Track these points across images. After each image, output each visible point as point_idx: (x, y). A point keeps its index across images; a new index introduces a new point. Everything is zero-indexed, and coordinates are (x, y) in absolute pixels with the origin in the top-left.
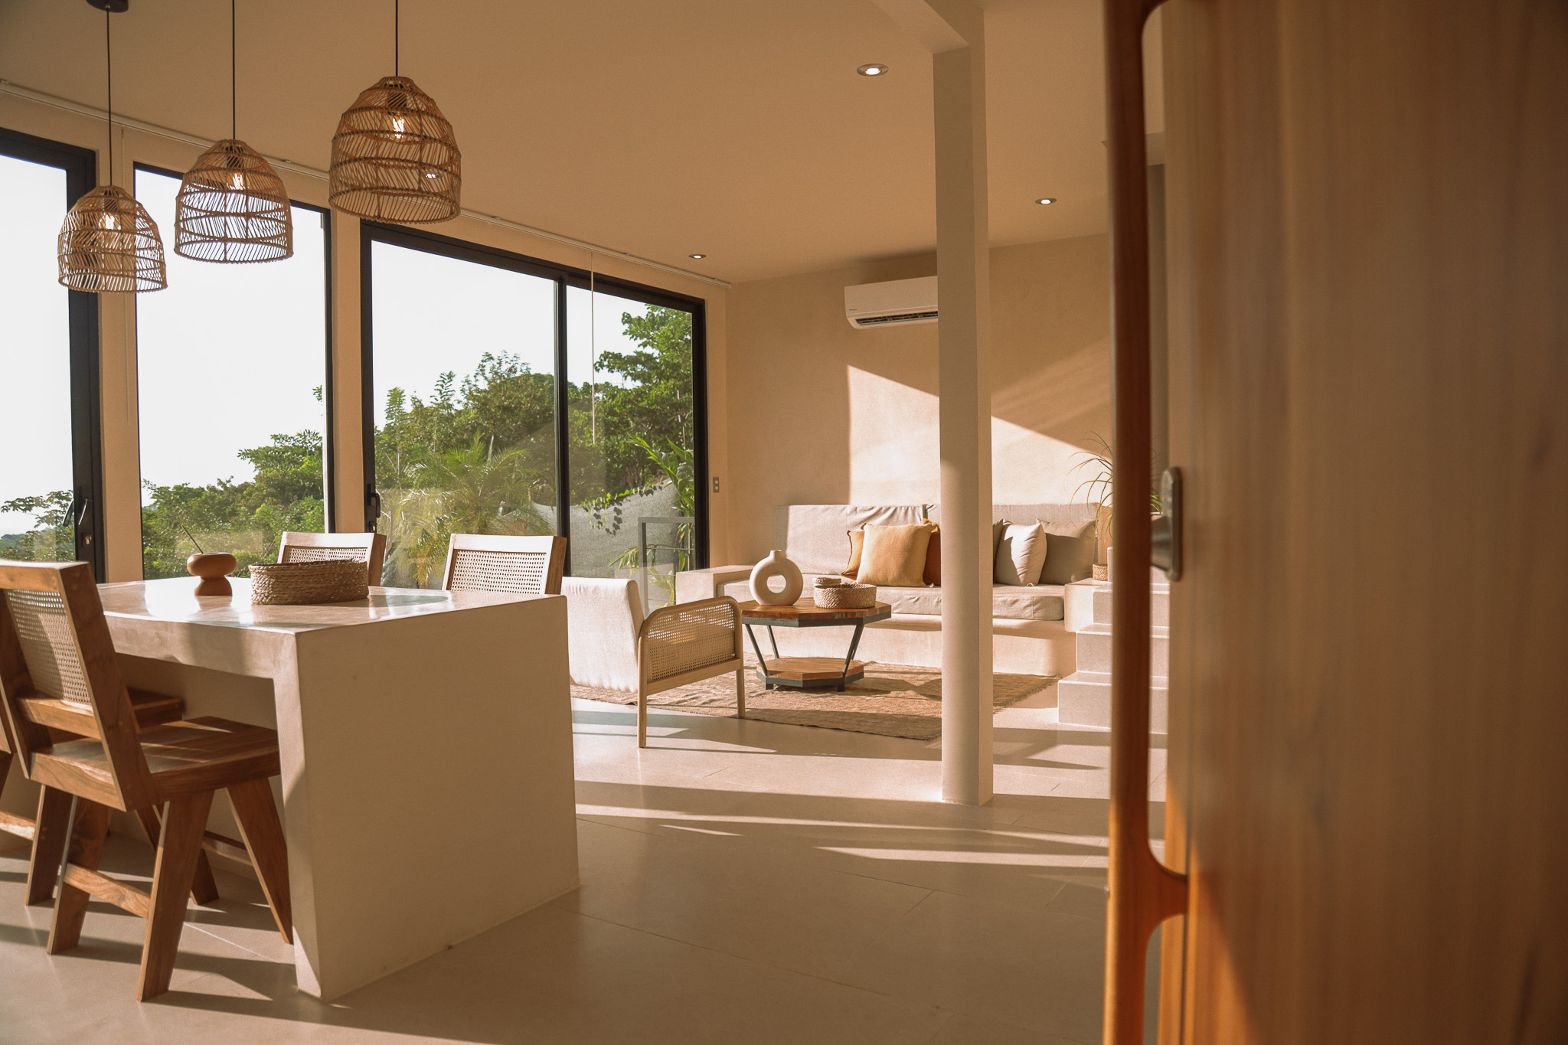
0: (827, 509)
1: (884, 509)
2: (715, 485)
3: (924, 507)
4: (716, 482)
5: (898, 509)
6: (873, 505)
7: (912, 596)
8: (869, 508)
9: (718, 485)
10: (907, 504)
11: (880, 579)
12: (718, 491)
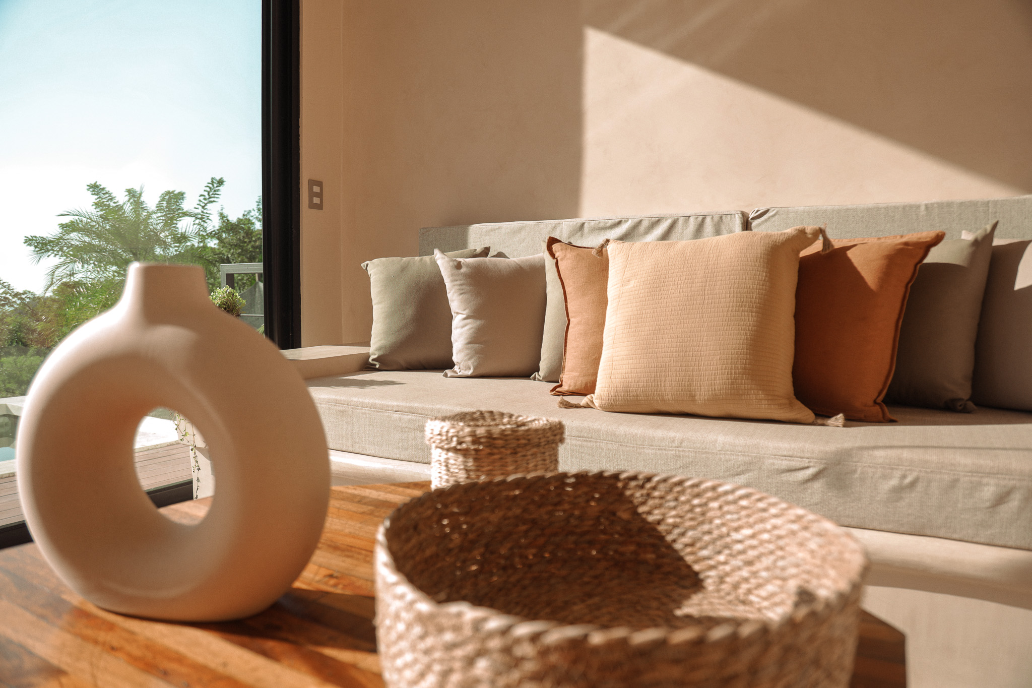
0: (519, 230)
1: (645, 224)
2: (312, 194)
3: (744, 215)
4: (316, 189)
5: (681, 221)
6: (620, 217)
7: (805, 463)
8: (610, 223)
9: (320, 195)
10: (700, 210)
11: (669, 396)
12: (320, 207)
